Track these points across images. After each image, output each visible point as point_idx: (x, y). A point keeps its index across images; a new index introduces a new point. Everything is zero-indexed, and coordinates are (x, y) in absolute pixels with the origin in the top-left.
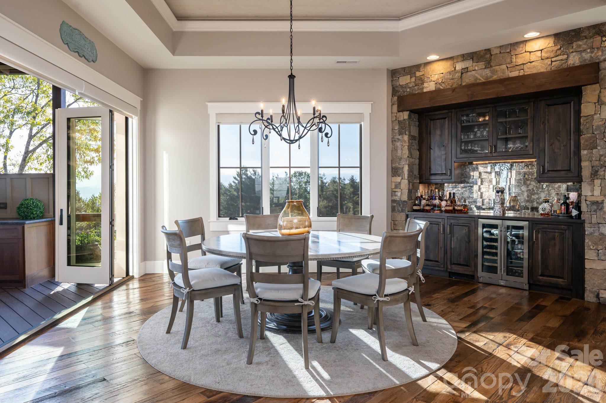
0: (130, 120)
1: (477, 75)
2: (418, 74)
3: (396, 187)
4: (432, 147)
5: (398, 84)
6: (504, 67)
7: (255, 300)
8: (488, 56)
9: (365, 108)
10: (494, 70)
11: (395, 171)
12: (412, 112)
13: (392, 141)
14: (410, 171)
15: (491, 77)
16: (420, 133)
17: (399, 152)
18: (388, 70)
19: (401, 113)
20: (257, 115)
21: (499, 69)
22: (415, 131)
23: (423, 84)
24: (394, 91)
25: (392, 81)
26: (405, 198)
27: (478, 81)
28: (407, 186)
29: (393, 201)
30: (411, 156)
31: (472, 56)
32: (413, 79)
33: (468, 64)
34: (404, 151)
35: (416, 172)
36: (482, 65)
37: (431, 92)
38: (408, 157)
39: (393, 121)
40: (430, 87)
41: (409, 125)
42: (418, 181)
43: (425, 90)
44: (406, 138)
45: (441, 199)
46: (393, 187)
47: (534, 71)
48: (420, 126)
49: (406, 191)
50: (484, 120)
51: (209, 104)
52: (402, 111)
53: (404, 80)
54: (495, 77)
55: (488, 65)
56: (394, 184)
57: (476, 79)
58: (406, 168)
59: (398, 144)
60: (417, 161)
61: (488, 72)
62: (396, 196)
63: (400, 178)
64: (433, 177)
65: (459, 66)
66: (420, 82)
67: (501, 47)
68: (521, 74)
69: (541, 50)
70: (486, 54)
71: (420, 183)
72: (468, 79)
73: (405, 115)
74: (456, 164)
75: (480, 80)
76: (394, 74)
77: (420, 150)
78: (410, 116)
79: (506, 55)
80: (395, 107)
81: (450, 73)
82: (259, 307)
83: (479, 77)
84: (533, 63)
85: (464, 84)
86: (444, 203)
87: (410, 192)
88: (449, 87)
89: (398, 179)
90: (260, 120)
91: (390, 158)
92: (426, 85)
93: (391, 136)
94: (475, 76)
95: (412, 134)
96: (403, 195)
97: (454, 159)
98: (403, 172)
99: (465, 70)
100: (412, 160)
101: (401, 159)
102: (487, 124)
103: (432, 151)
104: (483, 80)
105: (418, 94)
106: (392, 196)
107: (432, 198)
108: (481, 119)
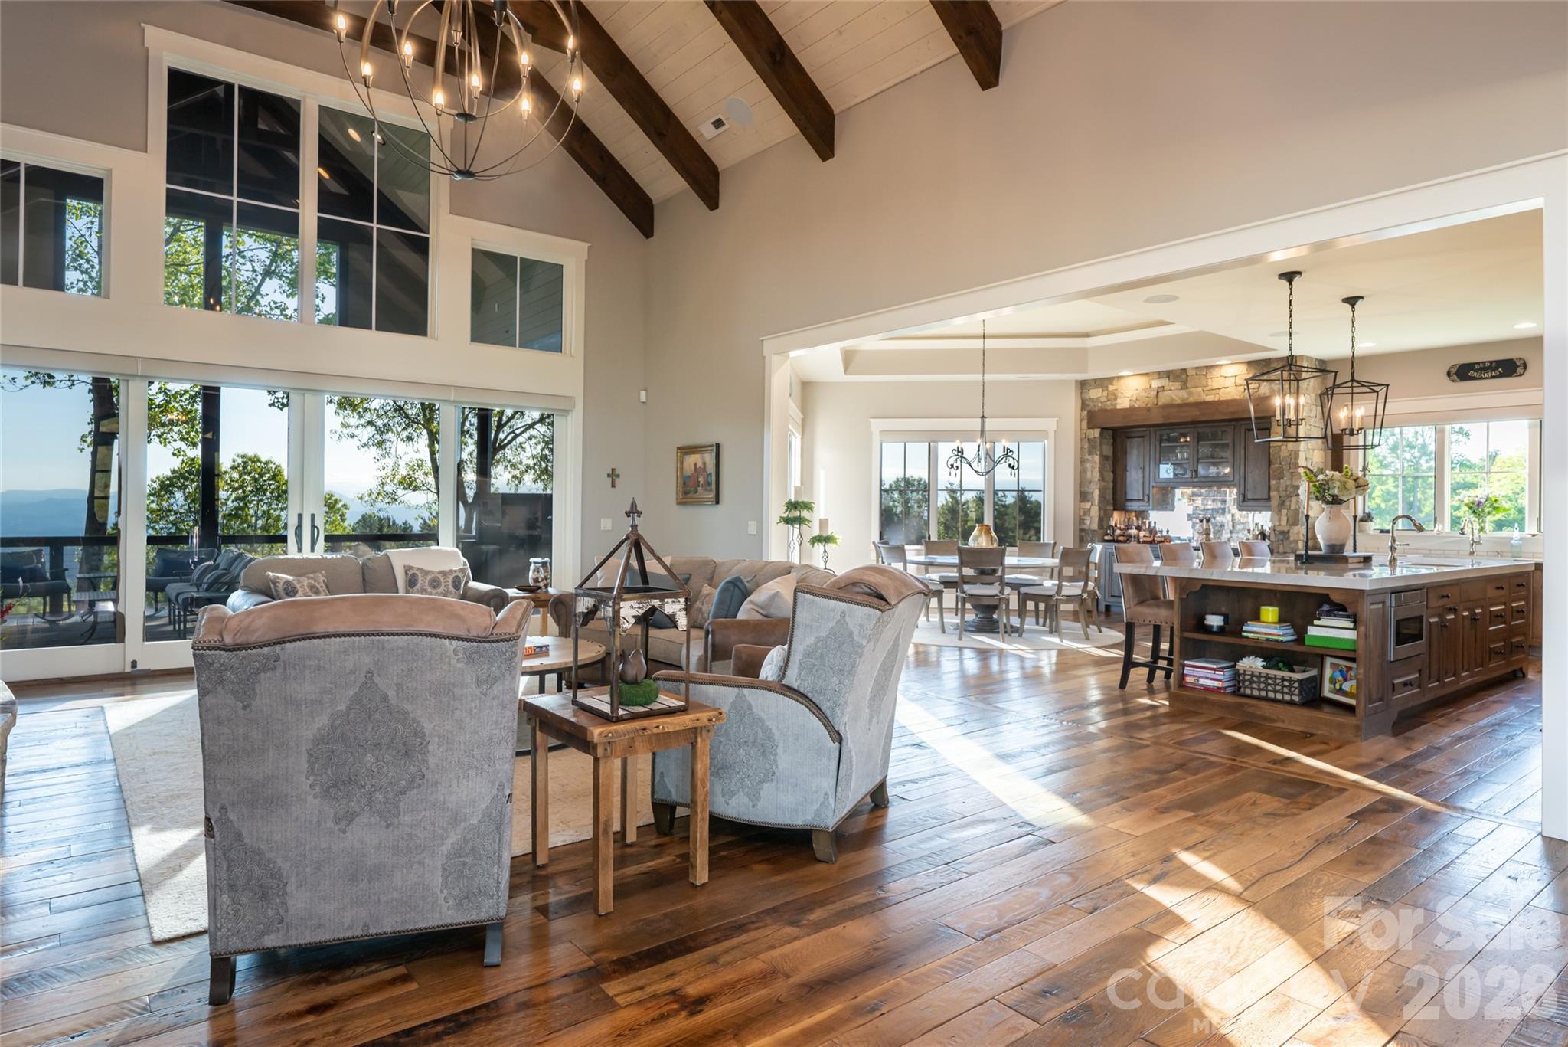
1: (1173, 395)
2: (1111, 388)
3: (1085, 514)
4: (1128, 468)
5: (1088, 397)
6: (1200, 389)
7: (963, 595)
8: (1184, 376)
9: (1050, 424)
10: (1190, 392)
11: (1083, 496)
12: (1103, 429)
13: (1081, 462)
14: (1102, 497)
15: (1188, 399)
16: (1114, 452)
17: (1089, 474)
18: (1076, 381)
19: (1091, 430)
21: (1195, 392)
22: (1108, 450)
23: (1116, 399)
24: (1084, 405)
25: (1081, 393)
26: (1095, 526)
27: (1175, 402)
28: (1097, 514)
29: (1081, 530)
30: (1102, 478)
31: (1168, 374)
32: (1105, 393)
33: (1164, 382)
34: (1094, 473)
35: (1109, 497)
36: (1178, 385)
37: (1124, 410)
38: (1099, 480)
39: (1084, 438)
40: (1123, 403)
41: (1101, 445)
42: (1112, 508)
43: (1118, 407)
44: (1097, 458)
45: (1139, 528)
46: (1082, 514)
47: (1229, 397)
48: (1114, 444)
49: (1096, 520)
50: (1186, 441)
51: (872, 420)
52: (1093, 428)
53: (1095, 393)
54: (1191, 400)
55: (1185, 386)
56: (1082, 511)
57: (1172, 399)
58: (1096, 493)
59: (1088, 465)
60: (1111, 485)
61: (1184, 394)
62: (1084, 524)
63: (1090, 504)
64: (1129, 504)
65: (1156, 383)
66: (1113, 397)
67: (1197, 368)
68: (1216, 399)
69: (1234, 377)
70: (1182, 374)
71: (1115, 509)
72: (1164, 399)
73: (1096, 433)
74: (1155, 489)
75: (1177, 401)
76: (1083, 385)
77: (1114, 472)
78: (1101, 434)
79: (1202, 378)
80: (1085, 423)
81: (1145, 390)
82: (967, 600)
83: (1175, 398)
84: (1228, 389)
85: (1160, 404)
86: (1142, 533)
87: (1101, 520)
88: (1144, 405)
89: (1088, 505)
91: (1078, 482)
92: (1119, 401)
93: (1079, 456)
94: (1171, 397)
95: (1104, 454)
96: (1092, 523)
97: (1152, 484)
98: (1093, 497)
99: (1160, 390)
100: (1103, 483)
101: (1090, 482)
102: (1187, 446)
103: (1128, 473)
104: (1179, 402)
105: (1111, 410)
106: (1080, 524)
107: (1128, 527)
108: (1182, 440)
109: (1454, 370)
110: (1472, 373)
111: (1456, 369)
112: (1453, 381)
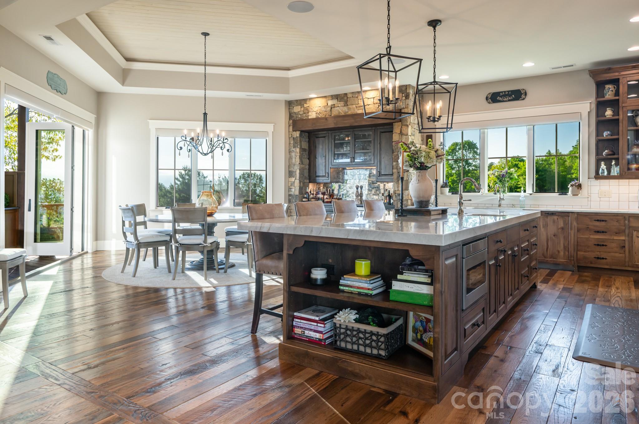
0: (86, 132)
1: (340, 110)
2: (305, 105)
3: (291, 185)
4: (317, 157)
5: (293, 111)
6: (354, 106)
7: (177, 245)
8: (346, 98)
9: (269, 128)
10: (349, 108)
11: (290, 174)
12: (302, 132)
13: (289, 152)
14: (301, 174)
15: (348, 112)
16: (309, 147)
17: (294, 160)
18: (286, 101)
19: (295, 132)
20: (182, 138)
21: (351, 108)
22: (305, 145)
23: (308, 113)
24: (291, 116)
25: (289, 109)
26: (297, 193)
27: (341, 114)
28: (298, 185)
29: (290, 195)
30: (302, 162)
31: (336, 97)
32: (302, 109)
33: (335, 102)
34: (296, 160)
35: (306, 174)
36: (342, 103)
37: (313, 119)
38: (299, 163)
39: (291, 137)
40: (312, 115)
41: (301, 141)
42: (308, 181)
43: (310, 117)
44: (298, 150)
45: (324, 194)
46: (290, 185)
48: (309, 142)
49: (298, 188)
50: (349, 140)
51: (150, 121)
52: (296, 131)
53: (297, 109)
54: (350, 113)
55: (346, 104)
56: (290, 183)
57: (339, 113)
58: (298, 172)
59: (293, 154)
60: (307, 167)
61: (345, 109)
62: (291, 191)
63: (294, 178)
64: (317, 178)
65: (330, 103)
66: (307, 111)
67: (353, 93)
68: (363, 112)
69: (374, 98)
70: (344, 97)
71: (310, 182)
72: (335, 112)
73: (297, 134)
74: (332, 169)
75: (342, 113)
76: (290, 104)
77: (309, 159)
78: (301, 135)
79: (356, 99)
80: (291, 128)
81: (324, 107)
82: (180, 248)
83: (341, 111)
84: (369, 106)
85: (332, 115)
86: (325, 197)
87: (301, 189)
88: (323, 116)
89: (293, 179)
90: (184, 140)
91: (288, 164)
92: (310, 114)
93: (288, 149)
94: (339, 111)
95: (303, 147)
96: (295, 191)
97: (330, 166)
98: (296, 174)
99: (333, 107)
100: (302, 166)
101: (294, 165)
102: (349, 142)
103: (317, 160)
104: (343, 114)
105: (305, 119)
106: (289, 191)
107: (317, 193)
108: (346, 139)
109: (490, 96)
110: (499, 98)
111: (490, 95)
112: (489, 103)
